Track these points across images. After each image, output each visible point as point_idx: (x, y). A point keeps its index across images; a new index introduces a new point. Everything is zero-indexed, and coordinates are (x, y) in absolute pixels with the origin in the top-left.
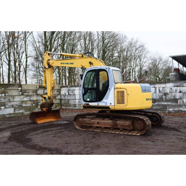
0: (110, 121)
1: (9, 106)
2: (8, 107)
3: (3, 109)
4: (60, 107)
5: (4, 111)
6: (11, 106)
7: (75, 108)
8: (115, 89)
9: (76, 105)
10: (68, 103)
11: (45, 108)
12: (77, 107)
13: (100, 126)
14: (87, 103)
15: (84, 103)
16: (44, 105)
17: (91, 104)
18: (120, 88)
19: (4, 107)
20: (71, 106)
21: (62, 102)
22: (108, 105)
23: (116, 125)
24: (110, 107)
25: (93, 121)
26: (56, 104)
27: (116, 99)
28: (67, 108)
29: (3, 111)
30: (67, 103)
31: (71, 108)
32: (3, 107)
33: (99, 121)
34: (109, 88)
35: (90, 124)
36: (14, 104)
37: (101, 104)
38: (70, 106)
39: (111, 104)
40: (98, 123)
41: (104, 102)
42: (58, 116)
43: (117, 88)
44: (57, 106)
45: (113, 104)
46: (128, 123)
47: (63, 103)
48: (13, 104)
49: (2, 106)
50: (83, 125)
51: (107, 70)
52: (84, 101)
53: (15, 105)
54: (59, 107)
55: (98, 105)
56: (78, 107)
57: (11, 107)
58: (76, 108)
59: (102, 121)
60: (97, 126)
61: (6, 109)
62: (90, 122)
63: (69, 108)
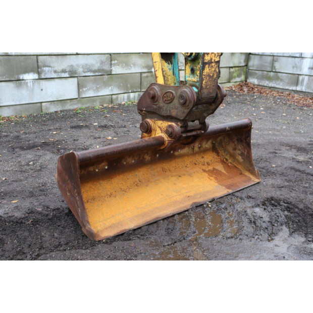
1: (55, 72)
2: (54, 75)
3: (30, 84)
4: (243, 78)
5: (37, 90)
6: (64, 71)
7: (294, 88)
9: (301, 78)
10: (273, 66)
11: (164, 124)
12: (302, 85)
16: (161, 104)
19: (36, 76)
20: (282, 80)
21: (250, 63)
26: (232, 70)
28: (266, 83)
29: (33, 91)
30: (269, 69)
31: (280, 85)
32: (29, 77)
36: (78, 65)
38: (278, 78)
42: (240, 158)
44: (235, 74)
47: (253, 66)
48: (72, 66)
49: (26, 72)
53: (80, 70)
54: (238, 79)
56: (308, 87)
57: (67, 75)
58: (299, 88)
61: (43, 83)
63: (273, 85)
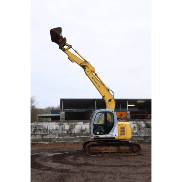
0: (115, 148)
8: (118, 125)
13: (108, 152)
14: (97, 135)
15: (94, 135)
17: (100, 136)
18: (122, 125)
22: (114, 136)
23: (120, 149)
24: (115, 137)
25: (102, 148)
27: (119, 132)
33: (106, 148)
34: (115, 124)
35: (100, 151)
37: (108, 136)
39: (116, 135)
40: (106, 149)
41: (111, 135)
43: (120, 125)
45: (117, 136)
46: (128, 148)
50: (94, 152)
51: (112, 112)
52: (94, 134)
55: (106, 137)
59: (109, 148)
60: (106, 152)
62: (99, 150)
